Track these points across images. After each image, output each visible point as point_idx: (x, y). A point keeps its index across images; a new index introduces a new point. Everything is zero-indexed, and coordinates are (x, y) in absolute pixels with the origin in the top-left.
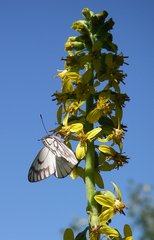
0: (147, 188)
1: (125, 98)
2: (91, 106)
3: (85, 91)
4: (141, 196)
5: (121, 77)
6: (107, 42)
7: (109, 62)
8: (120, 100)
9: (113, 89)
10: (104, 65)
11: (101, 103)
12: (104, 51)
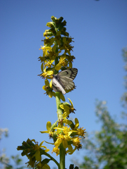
0: (104, 103)
1: (73, 58)
2: (57, 62)
3: (53, 55)
4: (102, 107)
5: (70, 48)
6: (63, 31)
7: (65, 41)
8: (71, 58)
9: (67, 54)
10: (62, 43)
11: (61, 61)
12: (62, 36)
